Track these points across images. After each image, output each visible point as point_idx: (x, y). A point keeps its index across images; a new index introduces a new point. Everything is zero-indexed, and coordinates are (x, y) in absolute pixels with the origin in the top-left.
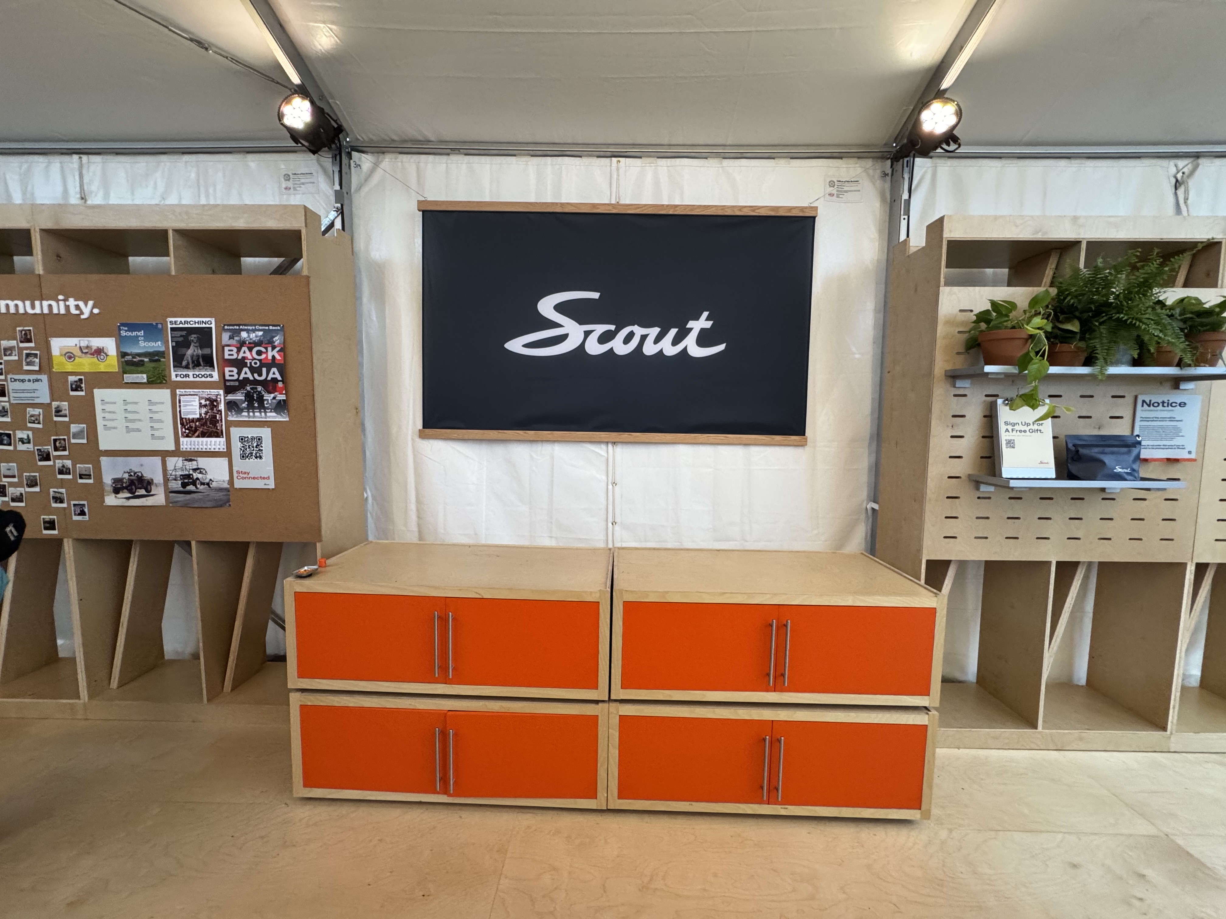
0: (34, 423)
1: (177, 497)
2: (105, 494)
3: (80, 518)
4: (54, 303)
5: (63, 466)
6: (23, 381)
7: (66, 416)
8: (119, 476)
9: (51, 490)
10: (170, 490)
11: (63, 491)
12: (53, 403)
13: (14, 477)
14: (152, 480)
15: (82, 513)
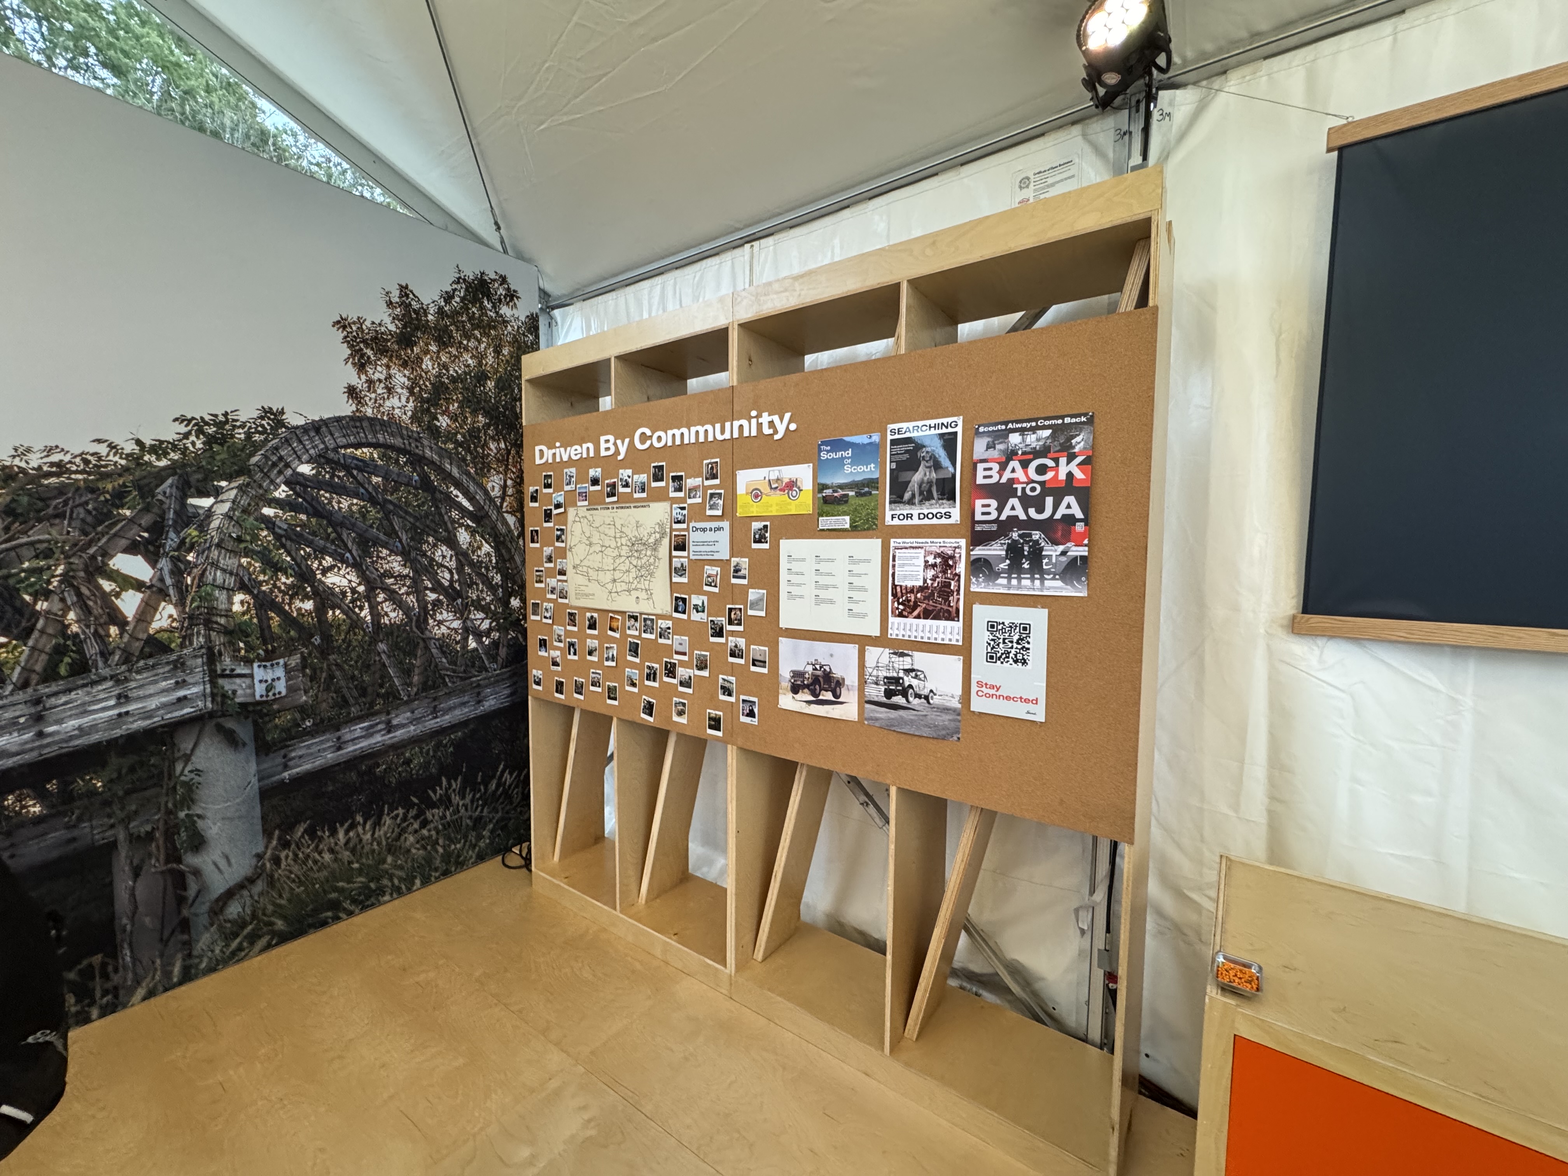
0: (710, 585)
1: (877, 712)
2: (780, 691)
3: (748, 720)
4: (745, 423)
5: (736, 646)
6: (704, 530)
7: (744, 578)
8: (800, 668)
9: (721, 676)
10: (866, 699)
11: (732, 679)
12: (733, 559)
13: (684, 654)
14: (843, 679)
15: (751, 714)
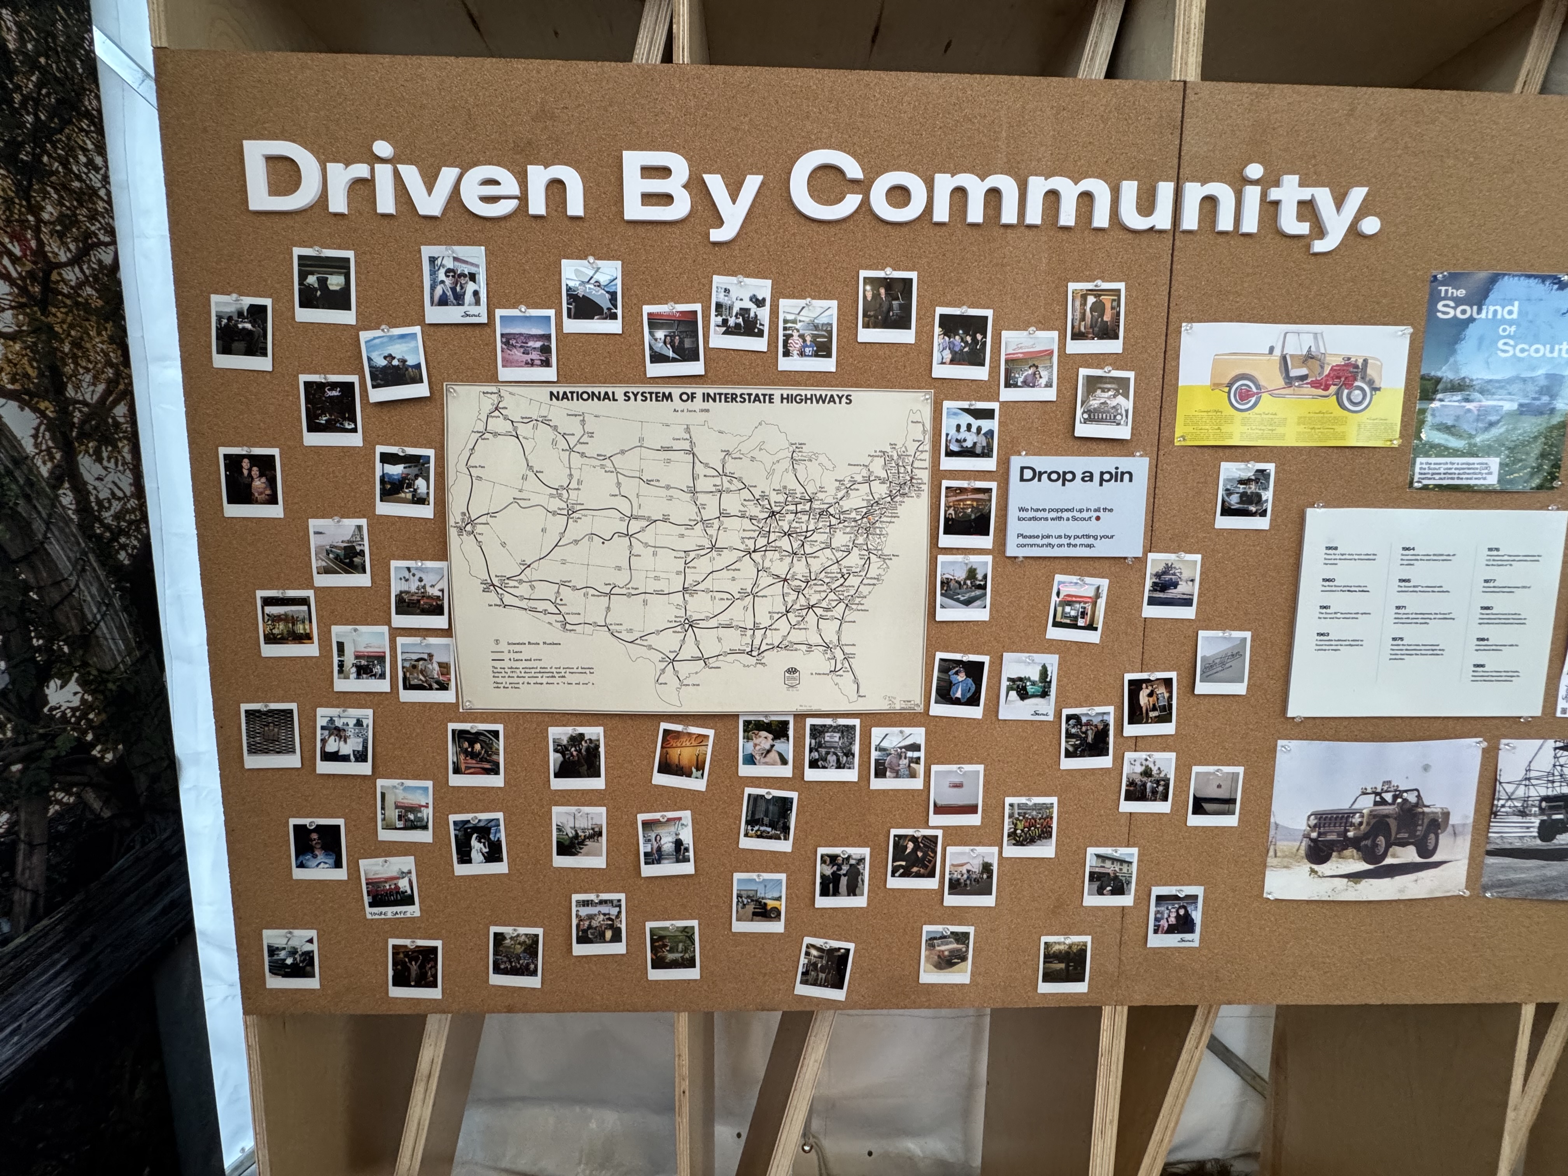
0: (1075, 626)
1: (1515, 870)
2: (1271, 861)
3: (1172, 940)
4: (1223, 192)
5: (1147, 773)
6: (1064, 478)
7: (1188, 602)
9: (1091, 851)
13: (972, 809)
14: (1446, 815)
15: (1184, 924)
